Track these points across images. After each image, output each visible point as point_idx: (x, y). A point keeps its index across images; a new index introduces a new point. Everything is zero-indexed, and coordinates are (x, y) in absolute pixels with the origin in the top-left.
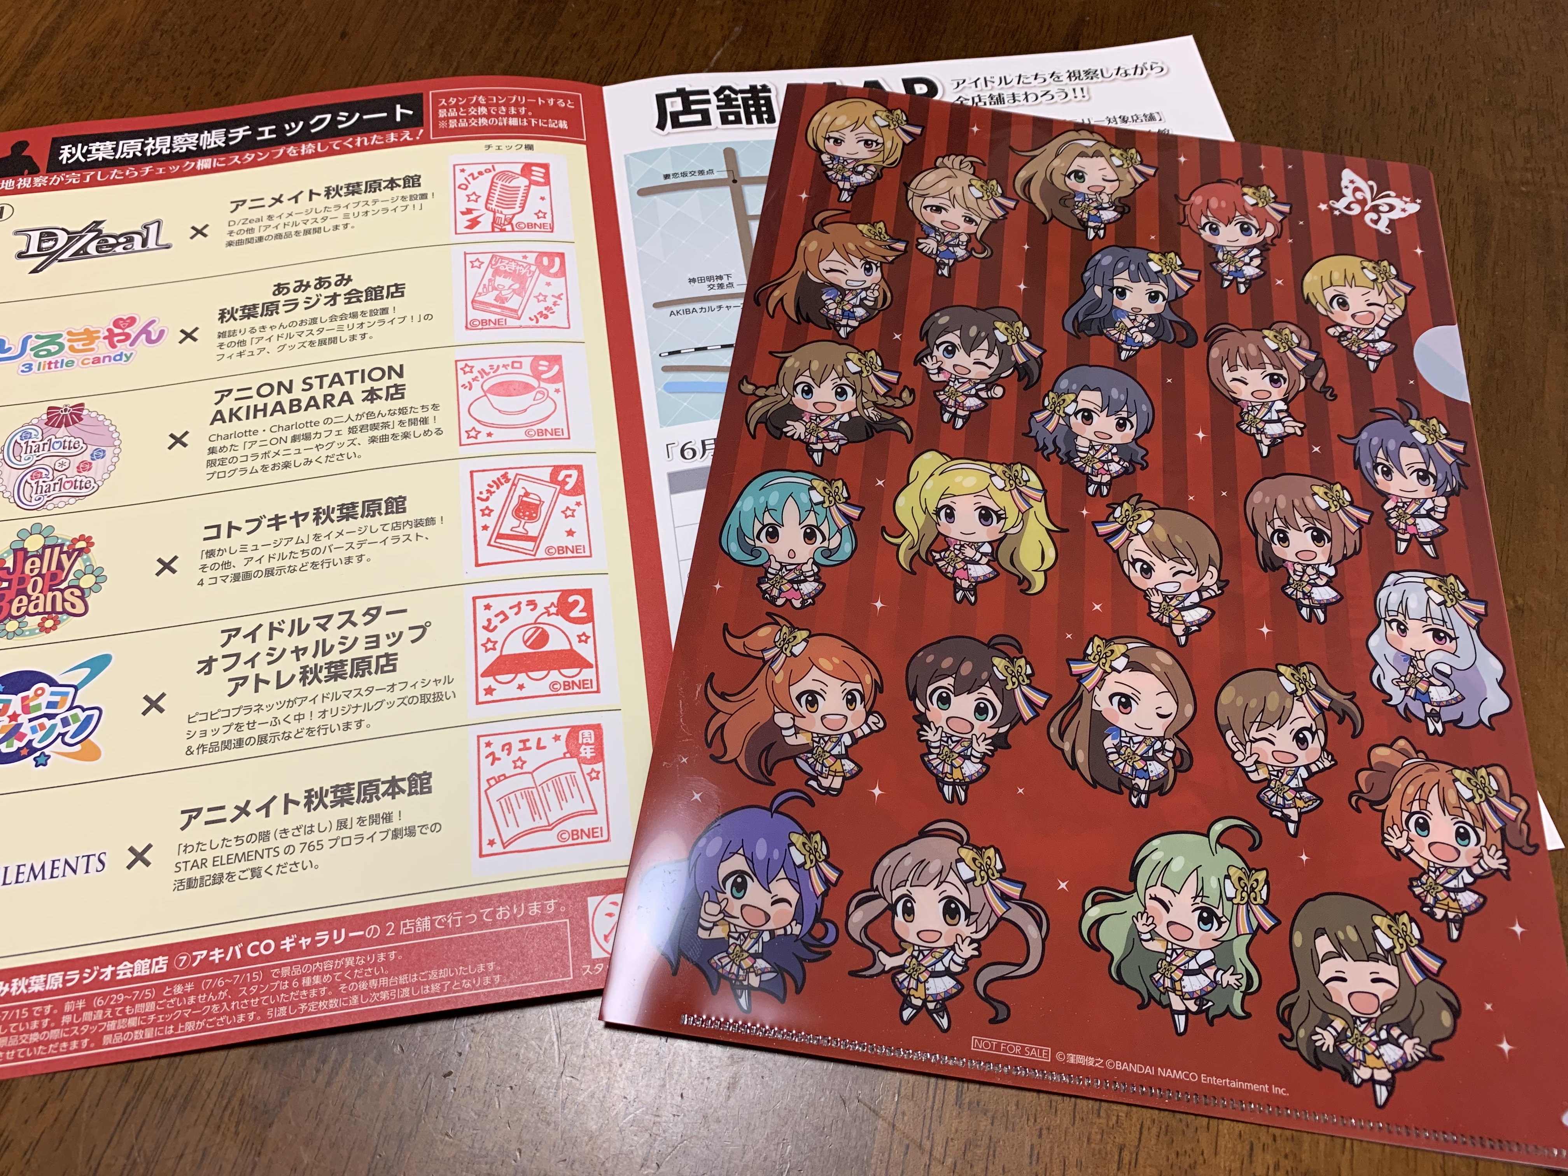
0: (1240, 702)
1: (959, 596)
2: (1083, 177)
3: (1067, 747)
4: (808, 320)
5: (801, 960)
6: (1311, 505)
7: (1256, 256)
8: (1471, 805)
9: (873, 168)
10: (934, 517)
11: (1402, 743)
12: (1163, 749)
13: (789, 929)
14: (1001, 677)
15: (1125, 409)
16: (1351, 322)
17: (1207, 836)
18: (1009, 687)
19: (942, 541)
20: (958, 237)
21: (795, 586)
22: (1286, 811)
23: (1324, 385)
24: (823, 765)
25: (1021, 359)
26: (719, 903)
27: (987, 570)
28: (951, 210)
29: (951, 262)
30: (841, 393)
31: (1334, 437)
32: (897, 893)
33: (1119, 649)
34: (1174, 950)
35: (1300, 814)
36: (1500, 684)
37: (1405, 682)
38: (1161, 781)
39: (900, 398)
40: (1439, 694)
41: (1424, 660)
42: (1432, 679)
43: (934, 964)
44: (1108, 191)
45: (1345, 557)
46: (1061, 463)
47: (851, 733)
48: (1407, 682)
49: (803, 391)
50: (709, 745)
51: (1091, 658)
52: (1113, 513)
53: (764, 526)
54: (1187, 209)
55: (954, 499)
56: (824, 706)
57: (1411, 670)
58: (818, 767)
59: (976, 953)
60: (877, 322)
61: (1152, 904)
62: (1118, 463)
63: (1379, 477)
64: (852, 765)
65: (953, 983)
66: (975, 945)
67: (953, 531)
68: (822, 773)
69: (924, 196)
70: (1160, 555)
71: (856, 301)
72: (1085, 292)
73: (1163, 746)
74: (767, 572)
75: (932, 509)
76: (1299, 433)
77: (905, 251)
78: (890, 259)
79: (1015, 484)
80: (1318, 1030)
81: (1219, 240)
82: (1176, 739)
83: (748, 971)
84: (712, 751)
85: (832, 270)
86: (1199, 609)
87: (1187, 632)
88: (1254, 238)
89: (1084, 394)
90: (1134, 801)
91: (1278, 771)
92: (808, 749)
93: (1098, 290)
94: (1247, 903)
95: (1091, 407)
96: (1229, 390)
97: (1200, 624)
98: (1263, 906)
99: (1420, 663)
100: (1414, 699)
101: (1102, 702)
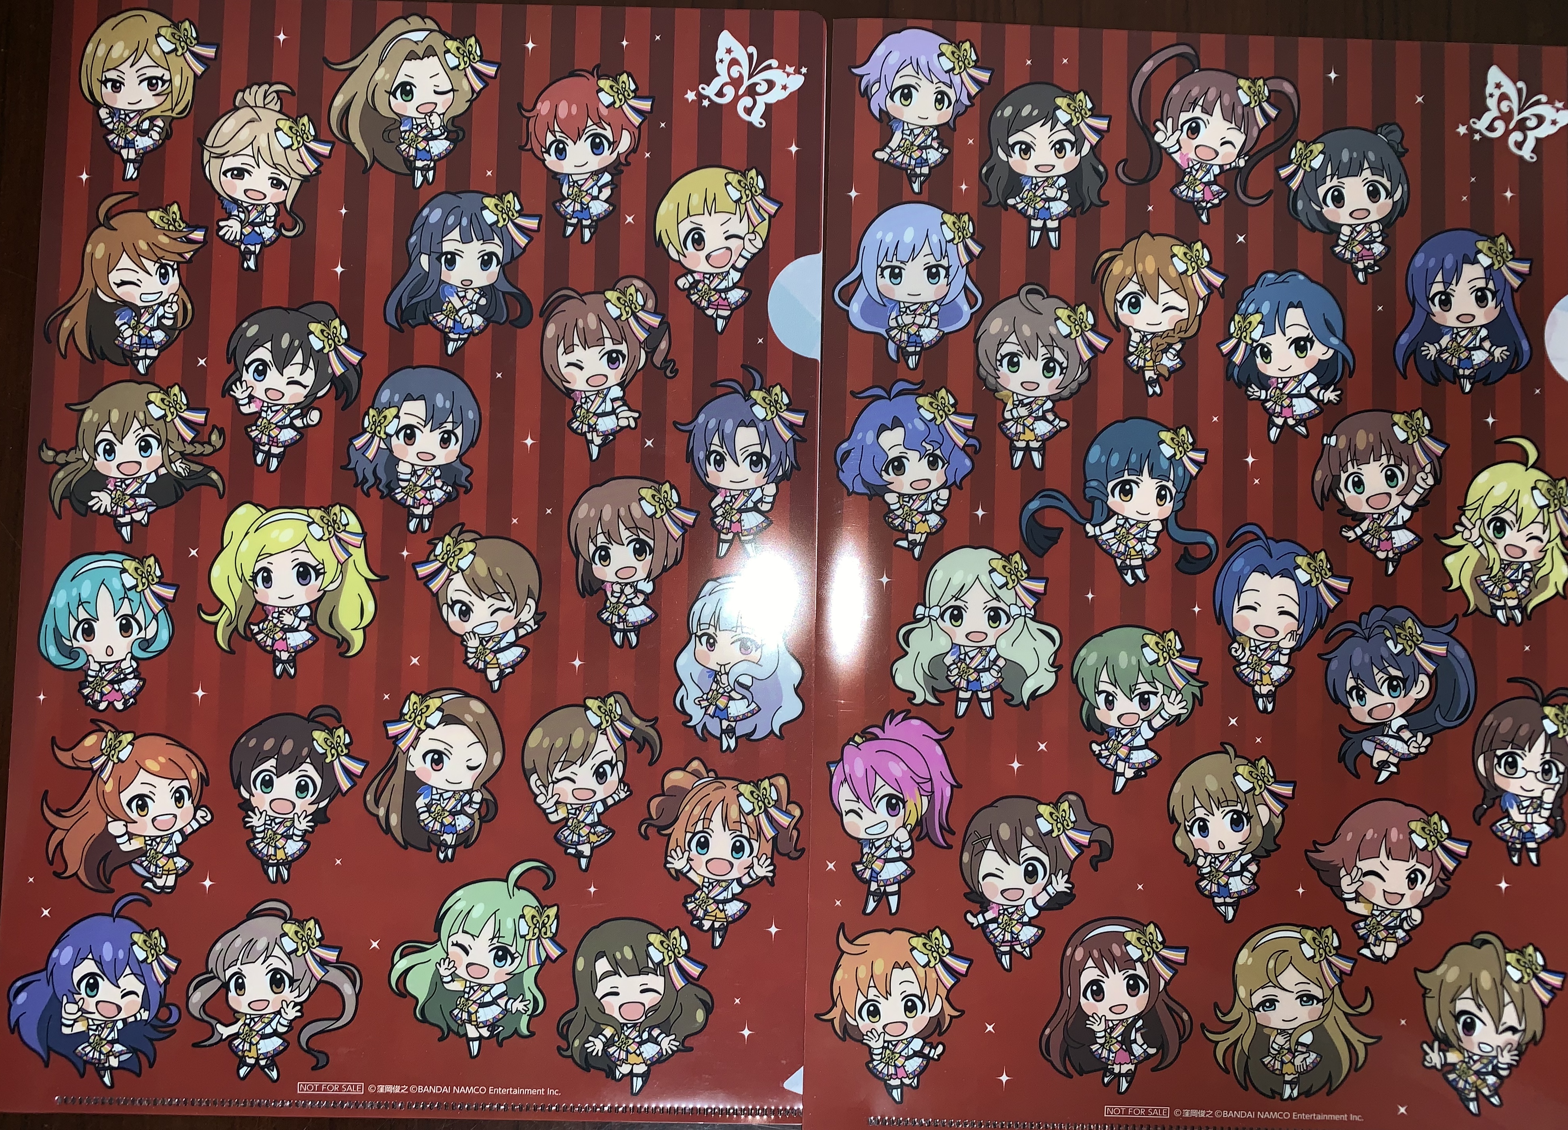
0: (546, 743)
1: (278, 670)
2: (411, 92)
3: (382, 812)
4: (103, 357)
5: (151, 1040)
6: (637, 513)
7: (605, 185)
8: (750, 818)
9: (160, 123)
10: (251, 583)
11: (695, 764)
12: (470, 802)
13: (138, 1016)
14: (321, 751)
15: (450, 419)
16: (704, 267)
17: (506, 881)
18: (328, 761)
19: (260, 611)
20: (264, 211)
21: (116, 686)
22: (579, 847)
23: (665, 360)
24: (157, 866)
25: (339, 370)
26: (77, 1003)
27: (306, 636)
28: (255, 171)
29: (258, 247)
30: (145, 448)
31: (669, 422)
32: (229, 973)
33: (435, 703)
34: (471, 988)
35: (592, 849)
36: (796, 690)
37: (707, 700)
38: (466, 835)
39: (209, 443)
40: (737, 708)
41: (727, 674)
42: (733, 694)
43: (264, 1028)
44: (440, 109)
45: (665, 569)
46: (382, 497)
47: (181, 831)
48: (708, 700)
49: (105, 451)
50: (51, 863)
51: (407, 717)
52: (434, 550)
53: (79, 623)
54: (532, 121)
55: (270, 559)
56: (153, 809)
57: (714, 686)
58: (153, 869)
59: (299, 1014)
60: (178, 345)
61: (454, 951)
62: (441, 489)
63: (711, 468)
64: (184, 862)
65: (280, 1041)
66: (298, 1008)
67: (270, 597)
68: (156, 873)
69: (222, 156)
70: (479, 592)
71: (153, 322)
72: (410, 265)
73: (471, 799)
74: (87, 675)
75: (248, 575)
76: (633, 425)
77: (205, 241)
78: (188, 256)
79: (334, 528)
80: (591, 1038)
81: (566, 166)
82: (483, 790)
83: (108, 1055)
84: (54, 868)
85: (123, 283)
86: (514, 649)
87: (501, 676)
88: (607, 157)
89: (408, 406)
90: (442, 856)
91: (576, 809)
92: (141, 853)
93: (424, 260)
94: (538, 938)
95: (413, 421)
96: (564, 380)
97: (514, 665)
98: (552, 939)
99: (724, 677)
100: (712, 717)
101: (417, 763)
